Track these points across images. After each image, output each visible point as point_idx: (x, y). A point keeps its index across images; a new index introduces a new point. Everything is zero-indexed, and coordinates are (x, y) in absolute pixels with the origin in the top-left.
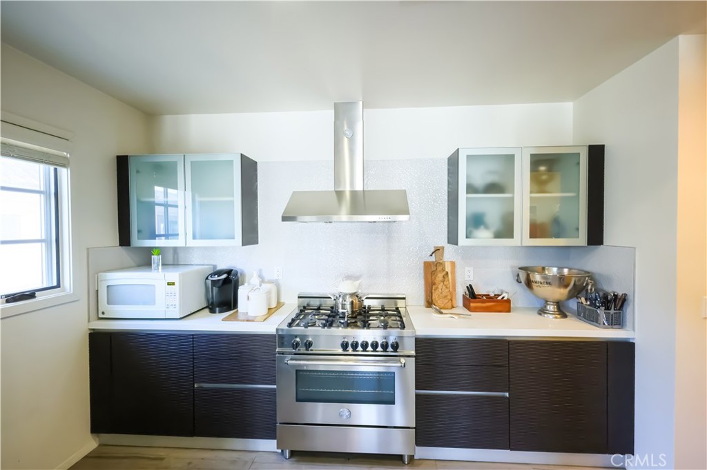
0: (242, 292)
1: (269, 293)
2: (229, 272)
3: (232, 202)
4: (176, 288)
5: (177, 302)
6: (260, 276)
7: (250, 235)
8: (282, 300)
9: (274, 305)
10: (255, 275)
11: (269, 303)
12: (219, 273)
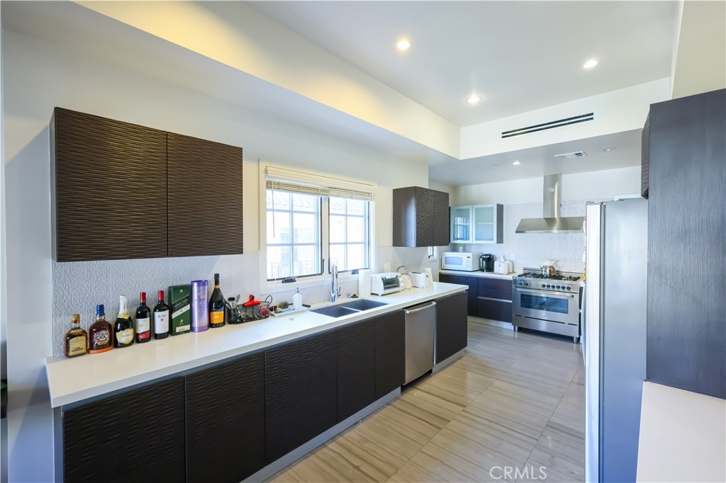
0: (496, 264)
1: (509, 265)
2: (490, 255)
3: (493, 225)
4: (471, 258)
5: (471, 264)
6: (504, 258)
7: (500, 239)
8: (515, 271)
9: (511, 271)
10: (502, 257)
11: (509, 269)
12: (486, 255)
